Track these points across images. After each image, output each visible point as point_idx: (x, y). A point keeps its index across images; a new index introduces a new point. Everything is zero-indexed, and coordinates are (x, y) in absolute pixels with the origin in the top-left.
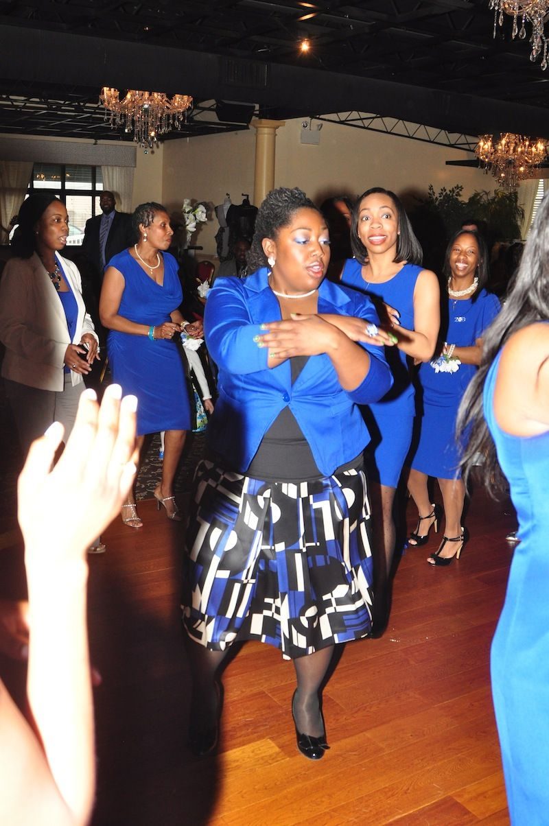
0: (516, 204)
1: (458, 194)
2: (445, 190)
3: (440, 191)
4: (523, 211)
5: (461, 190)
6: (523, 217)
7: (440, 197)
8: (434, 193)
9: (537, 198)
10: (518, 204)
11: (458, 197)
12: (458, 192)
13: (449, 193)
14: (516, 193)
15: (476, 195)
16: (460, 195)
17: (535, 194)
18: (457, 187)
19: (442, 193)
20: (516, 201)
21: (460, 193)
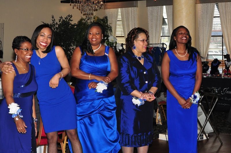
0: (107, 24)
1: (70, 20)
2: (62, 18)
3: (59, 19)
4: (111, 27)
5: (71, 18)
6: (111, 30)
7: (60, 22)
8: (54, 19)
9: (118, 19)
10: (108, 24)
11: (70, 21)
12: (70, 18)
13: (64, 19)
14: (106, 17)
15: (82, 19)
16: (72, 21)
17: (117, 17)
18: (69, 16)
19: (60, 20)
20: (107, 22)
21: (71, 19)
